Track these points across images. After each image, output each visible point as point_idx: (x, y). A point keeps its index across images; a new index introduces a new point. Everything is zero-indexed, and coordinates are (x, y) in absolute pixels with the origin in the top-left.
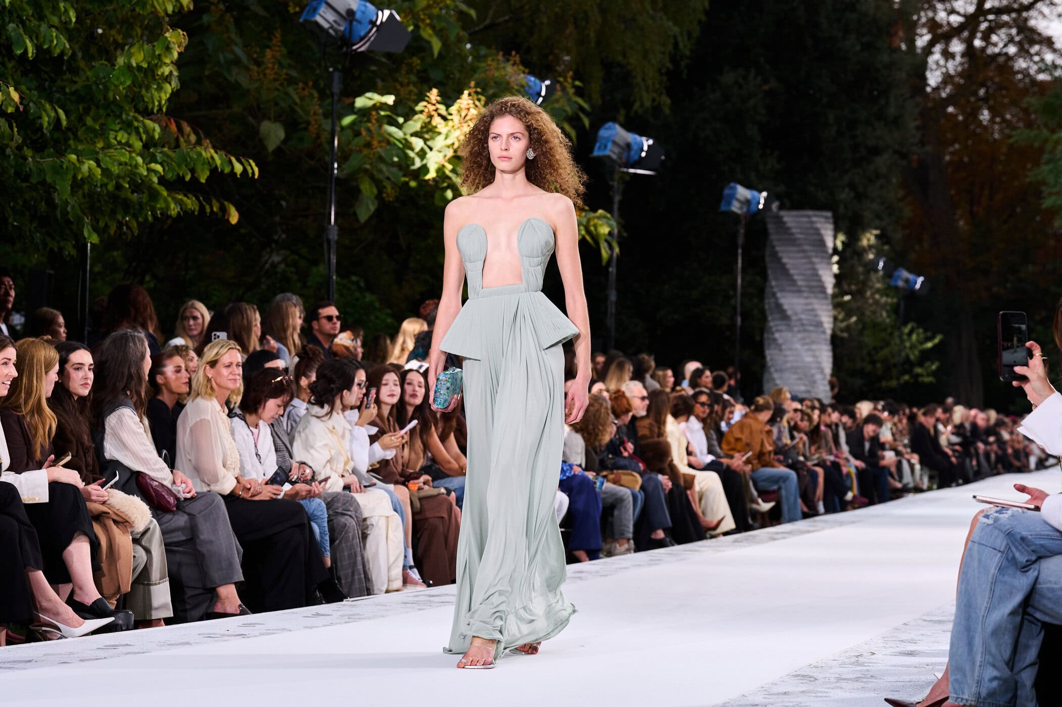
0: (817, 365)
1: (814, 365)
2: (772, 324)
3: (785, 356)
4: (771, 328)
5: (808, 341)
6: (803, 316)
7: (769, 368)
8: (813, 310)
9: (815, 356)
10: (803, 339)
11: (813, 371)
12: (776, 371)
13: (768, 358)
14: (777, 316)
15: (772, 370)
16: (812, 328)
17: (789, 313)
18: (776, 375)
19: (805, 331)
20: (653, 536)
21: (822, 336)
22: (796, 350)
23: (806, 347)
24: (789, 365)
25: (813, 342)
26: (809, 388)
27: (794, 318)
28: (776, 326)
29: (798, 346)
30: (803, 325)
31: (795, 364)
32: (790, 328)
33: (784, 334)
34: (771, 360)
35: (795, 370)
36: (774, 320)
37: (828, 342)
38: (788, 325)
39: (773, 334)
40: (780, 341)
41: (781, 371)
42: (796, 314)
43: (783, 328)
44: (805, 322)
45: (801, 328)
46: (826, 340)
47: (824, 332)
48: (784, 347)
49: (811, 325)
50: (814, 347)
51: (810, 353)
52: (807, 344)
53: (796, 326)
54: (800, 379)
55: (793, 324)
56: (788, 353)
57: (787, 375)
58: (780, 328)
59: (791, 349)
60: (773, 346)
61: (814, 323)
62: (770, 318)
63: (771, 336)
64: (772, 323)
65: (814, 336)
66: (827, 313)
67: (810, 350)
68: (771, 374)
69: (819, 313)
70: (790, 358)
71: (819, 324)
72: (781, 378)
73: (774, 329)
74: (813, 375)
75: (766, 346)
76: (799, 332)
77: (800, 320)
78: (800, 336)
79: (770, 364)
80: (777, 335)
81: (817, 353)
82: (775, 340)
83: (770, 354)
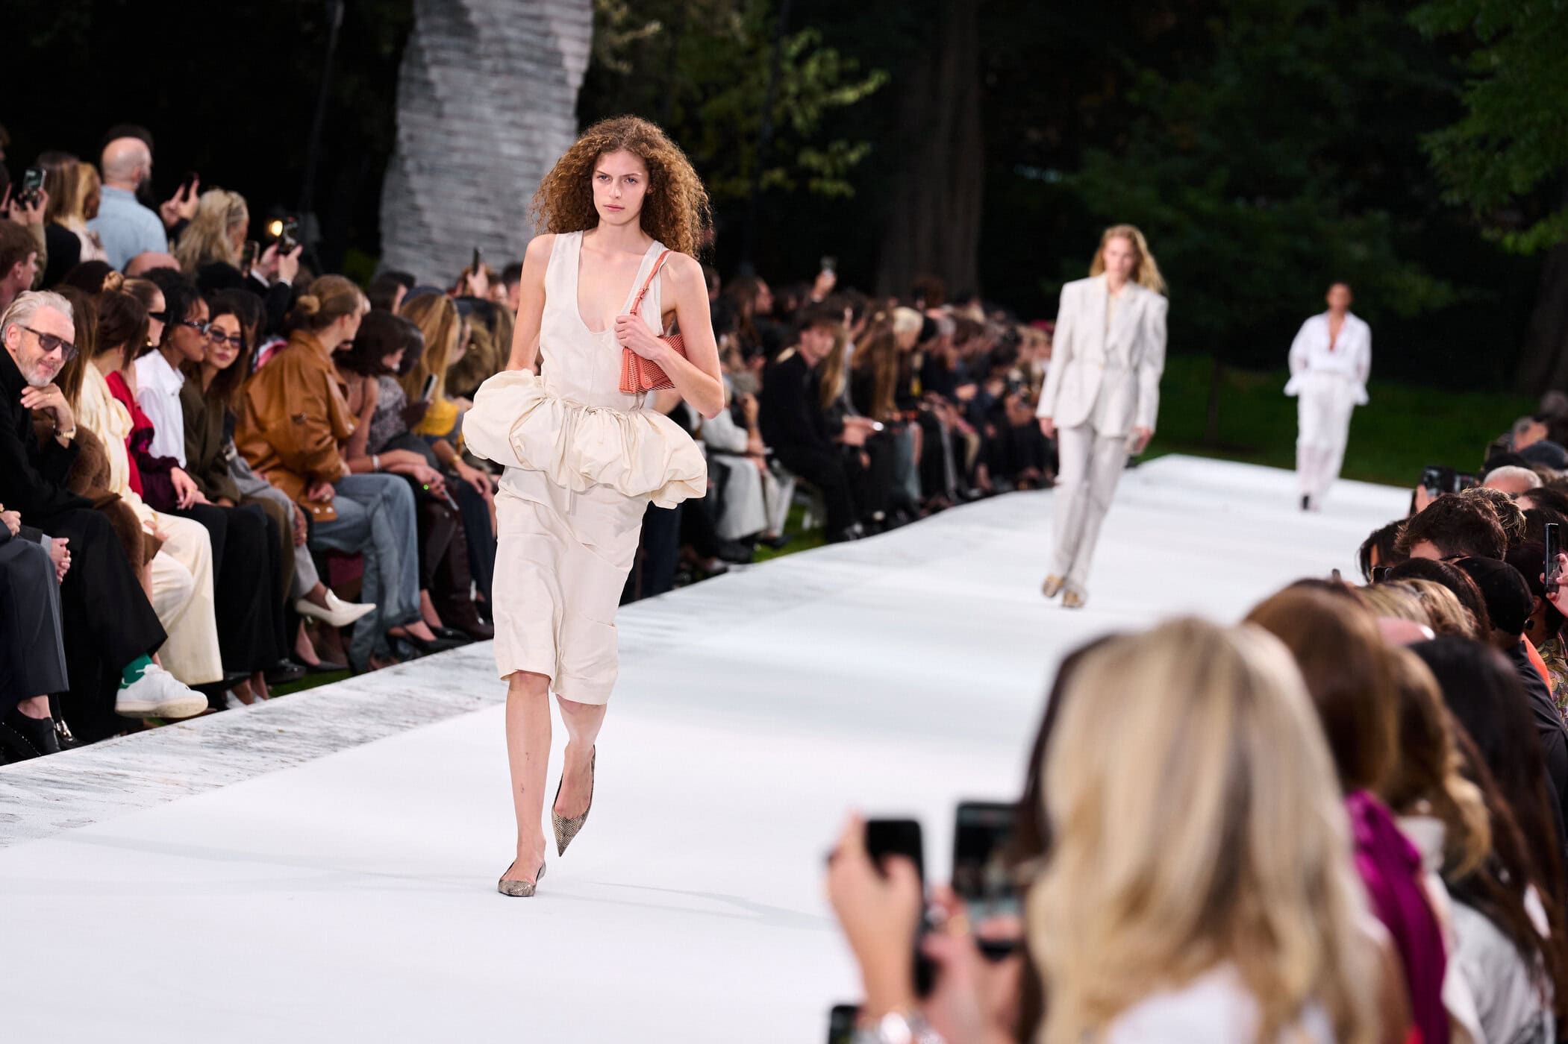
0: (533, 168)
1: (523, 168)
2: (424, 41)
3: (450, 133)
4: (421, 51)
5: (515, 99)
6: (510, 32)
7: (403, 159)
8: (538, 18)
9: (528, 144)
10: (505, 93)
11: (521, 184)
12: (421, 170)
13: (403, 133)
14: (442, 21)
15: (410, 165)
16: (530, 67)
17: (475, 17)
18: (417, 182)
19: (511, 71)
20: (21, 710)
21: (556, 93)
22: (482, 120)
23: (508, 116)
24: (457, 158)
25: (529, 106)
26: (501, 229)
27: (486, 33)
28: (434, 48)
29: (487, 111)
30: (507, 55)
31: (473, 159)
32: (471, 59)
33: (454, 73)
34: (411, 138)
35: (470, 174)
36: (432, 30)
37: (571, 110)
38: (467, 51)
39: (424, 68)
40: (441, 91)
41: (433, 171)
42: (493, 23)
43: (453, 55)
44: (514, 48)
45: (501, 64)
46: (565, 102)
47: (562, 82)
48: (448, 108)
49: (530, 59)
50: (530, 118)
51: (516, 134)
52: (513, 109)
53: (488, 56)
54: (482, 201)
55: (481, 48)
56: (458, 125)
57: (447, 184)
58: (443, 55)
59: (466, 117)
60: (419, 102)
61: (538, 54)
62: (421, 25)
63: (417, 74)
64: (427, 39)
65: (533, 87)
66: (576, 30)
67: (513, 124)
68: (405, 175)
69: (556, 27)
70: (463, 142)
71: (553, 59)
72: (429, 192)
73: (428, 57)
74: (517, 194)
75: (401, 99)
76: (495, 72)
77: (503, 40)
78: (495, 83)
79: (405, 147)
80: (434, 74)
81: (537, 137)
82: (428, 84)
83: (410, 120)
